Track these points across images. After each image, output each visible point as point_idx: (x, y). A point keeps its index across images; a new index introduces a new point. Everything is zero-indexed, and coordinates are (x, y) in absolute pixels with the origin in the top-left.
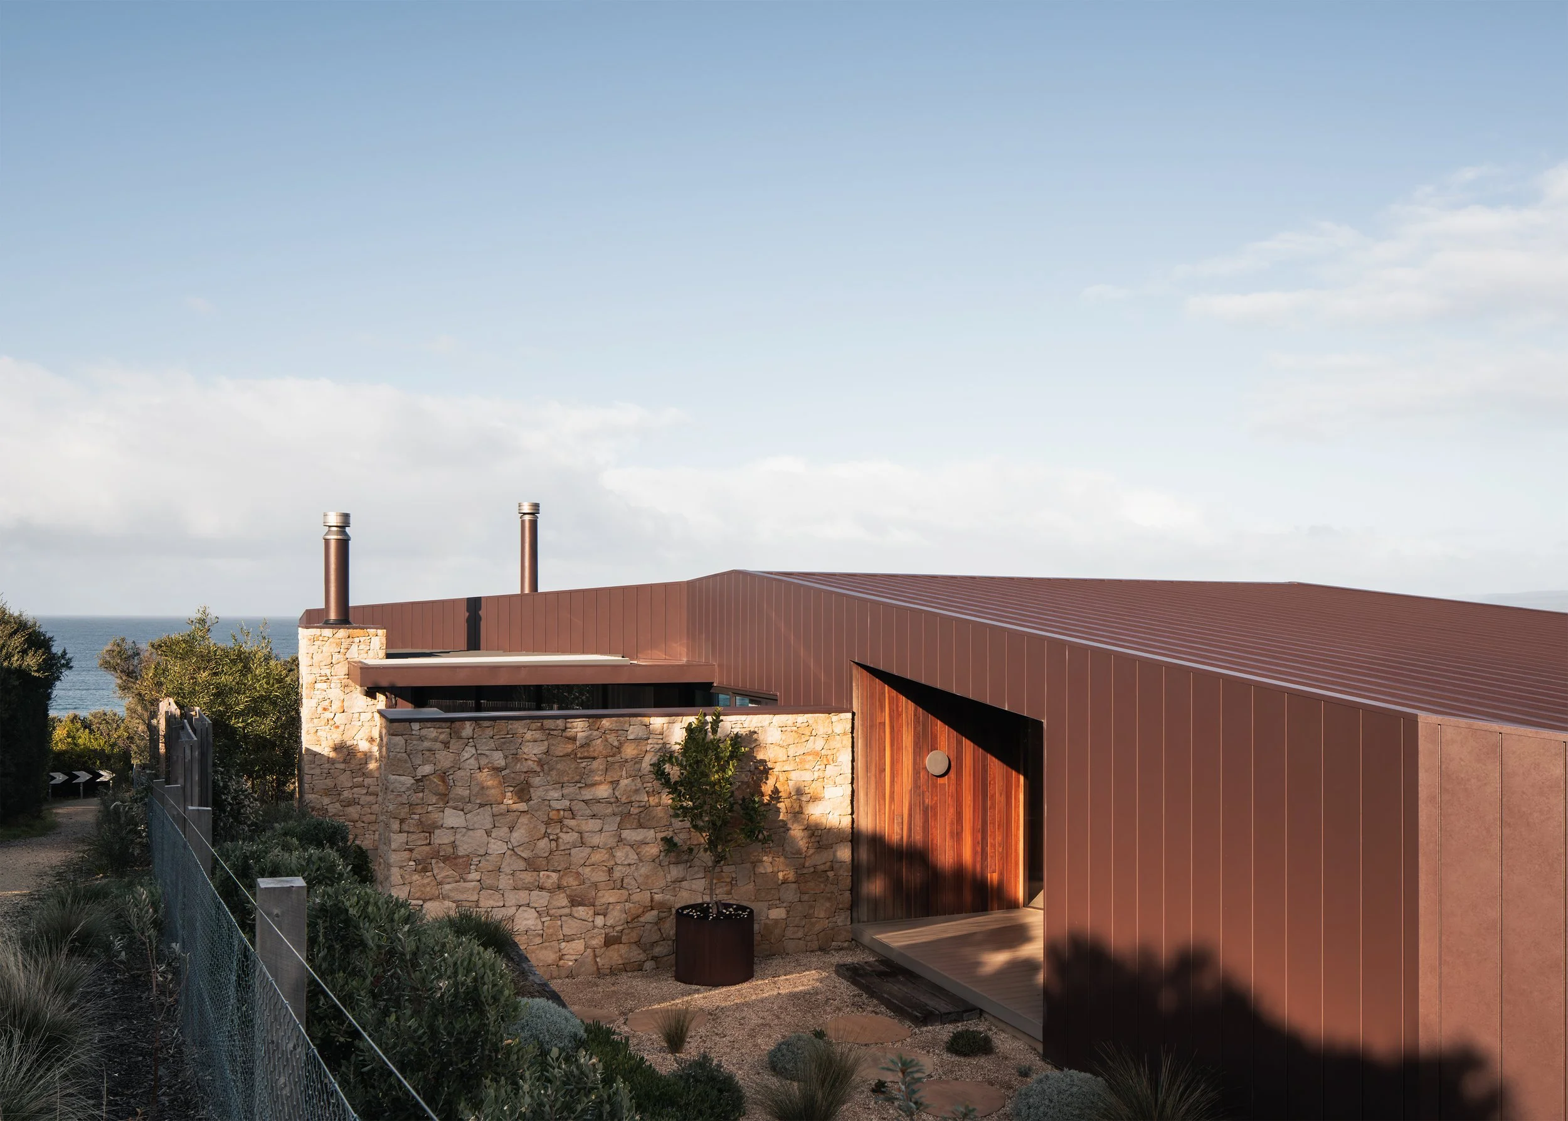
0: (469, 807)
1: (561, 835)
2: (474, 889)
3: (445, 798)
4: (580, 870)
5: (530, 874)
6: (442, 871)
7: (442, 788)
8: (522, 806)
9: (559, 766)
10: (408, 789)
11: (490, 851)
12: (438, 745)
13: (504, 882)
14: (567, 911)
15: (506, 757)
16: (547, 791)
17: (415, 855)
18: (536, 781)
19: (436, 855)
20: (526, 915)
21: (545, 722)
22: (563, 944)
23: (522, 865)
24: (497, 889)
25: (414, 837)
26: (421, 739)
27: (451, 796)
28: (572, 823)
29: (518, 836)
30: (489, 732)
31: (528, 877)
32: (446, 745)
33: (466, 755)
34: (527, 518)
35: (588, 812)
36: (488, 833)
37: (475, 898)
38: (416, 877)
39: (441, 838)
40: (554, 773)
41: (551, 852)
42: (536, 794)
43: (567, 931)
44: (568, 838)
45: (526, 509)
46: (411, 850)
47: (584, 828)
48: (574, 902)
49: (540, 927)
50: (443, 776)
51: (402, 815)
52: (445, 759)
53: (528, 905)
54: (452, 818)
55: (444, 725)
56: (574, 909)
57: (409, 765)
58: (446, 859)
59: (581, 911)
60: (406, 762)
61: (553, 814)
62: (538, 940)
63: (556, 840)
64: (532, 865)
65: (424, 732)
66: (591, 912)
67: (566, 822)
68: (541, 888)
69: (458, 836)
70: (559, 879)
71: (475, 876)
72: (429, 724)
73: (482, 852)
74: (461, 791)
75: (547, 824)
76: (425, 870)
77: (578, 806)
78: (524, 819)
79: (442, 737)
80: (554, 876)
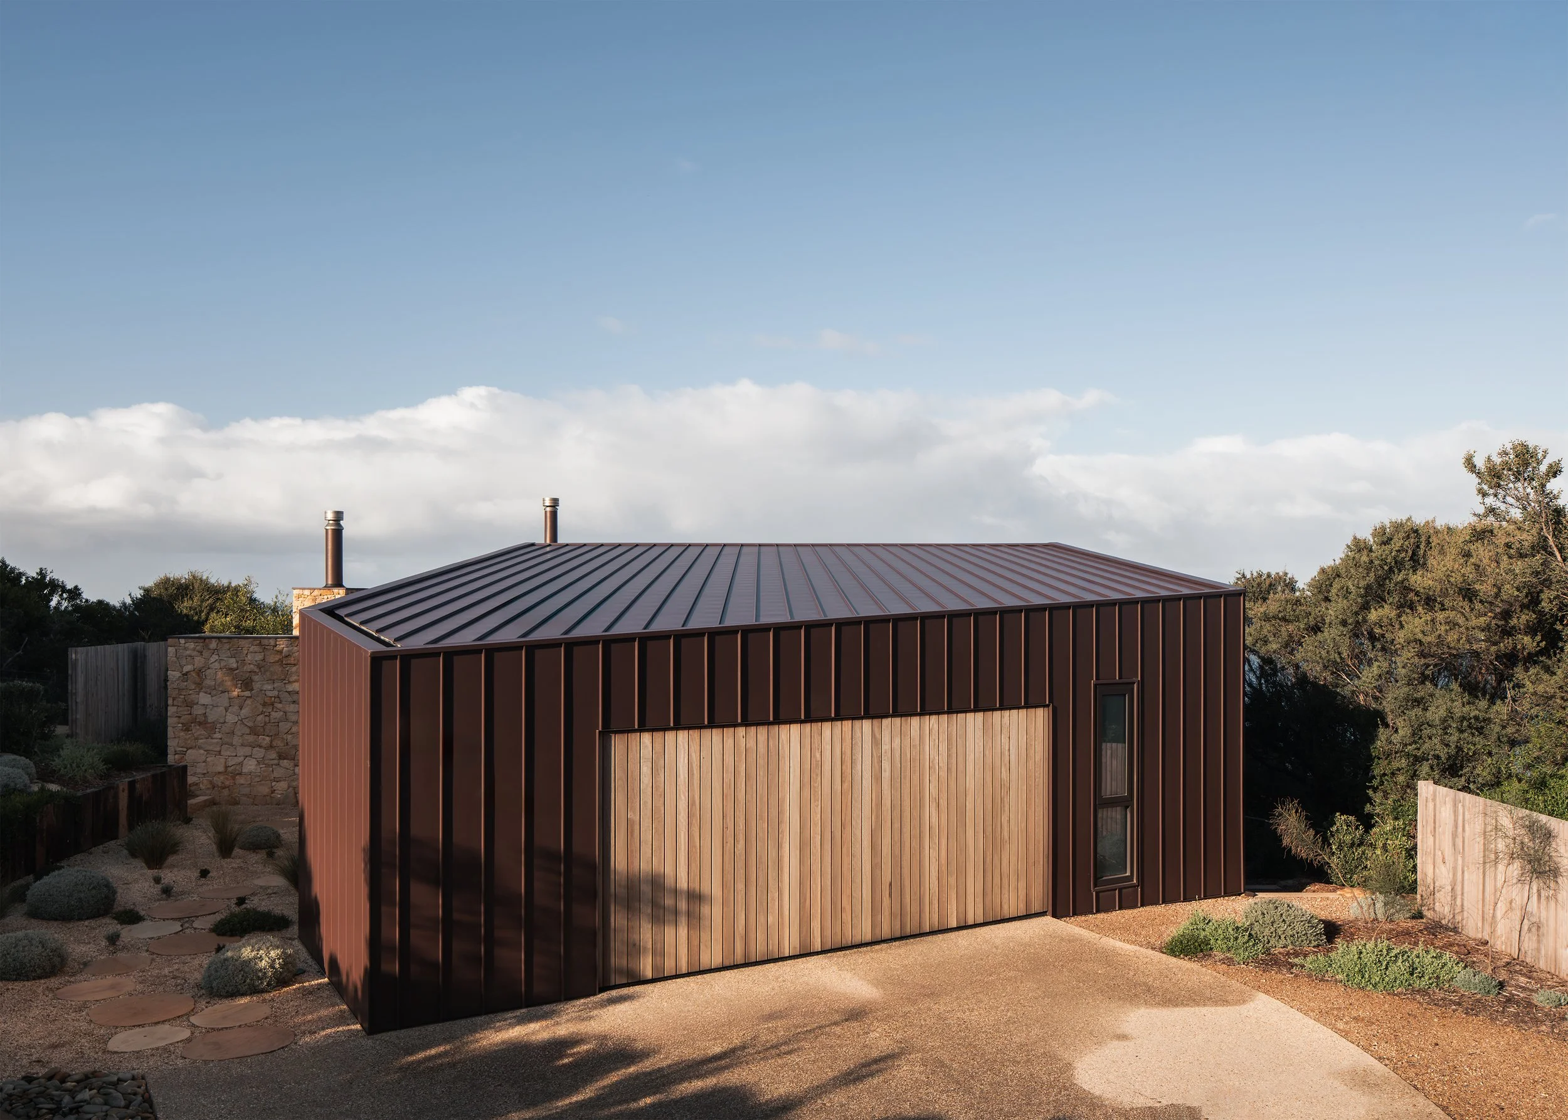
0: (214, 692)
1: (273, 713)
2: (217, 743)
3: (200, 685)
4: (285, 736)
5: (252, 736)
6: (198, 731)
7: (198, 680)
8: (247, 693)
9: (271, 669)
10: (178, 679)
11: (226, 721)
12: (195, 653)
13: (236, 740)
14: (276, 762)
15: (237, 662)
16: (263, 684)
17: (182, 720)
18: (256, 678)
19: (194, 721)
20: (250, 763)
21: (262, 640)
22: (274, 784)
23: (248, 731)
24: (232, 745)
25: (181, 709)
26: (186, 649)
27: (204, 684)
28: (279, 706)
29: (245, 712)
30: (227, 646)
31: (251, 738)
32: (201, 653)
33: (212, 660)
34: (548, 509)
35: (290, 699)
36: (226, 710)
37: (218, 749)
38: (182, 734)
39: (198, 711)
40: (268, 673)
41: (265, 723)
42: (256, 686)
43: (276, 774)
44: (276, 715)
45: (548, 503)
46: (180, 717)
47: (287, 709)
48: (281, 757)
49: (259, 770)
50: (199, 672)
51: (174, 696)
52: (199, 661)
53: (251, 756)
54: (204, 698)
55: (199, 641)
56: (281, 761)
57: (178, 665)
58: (200, 724)
59: (285, 763)
60: (175, 662)
61: (267, 700)
62: (257, 779)
63: (269, 716)
64: (254, 731)
65: (187, 645)
66: (292, 764)
67: (276, 705)
68: (260, 747)
69: (208, 710)
70: (271, 741)
71: (218, 735)
72: (190, 640)
73: (222, 721)
74: (209, 682)
75: (264, 704)
76: (187, 730)
77: (284, 695)
78: (249, 702)
79: (198, 648)
80: (268, 739)
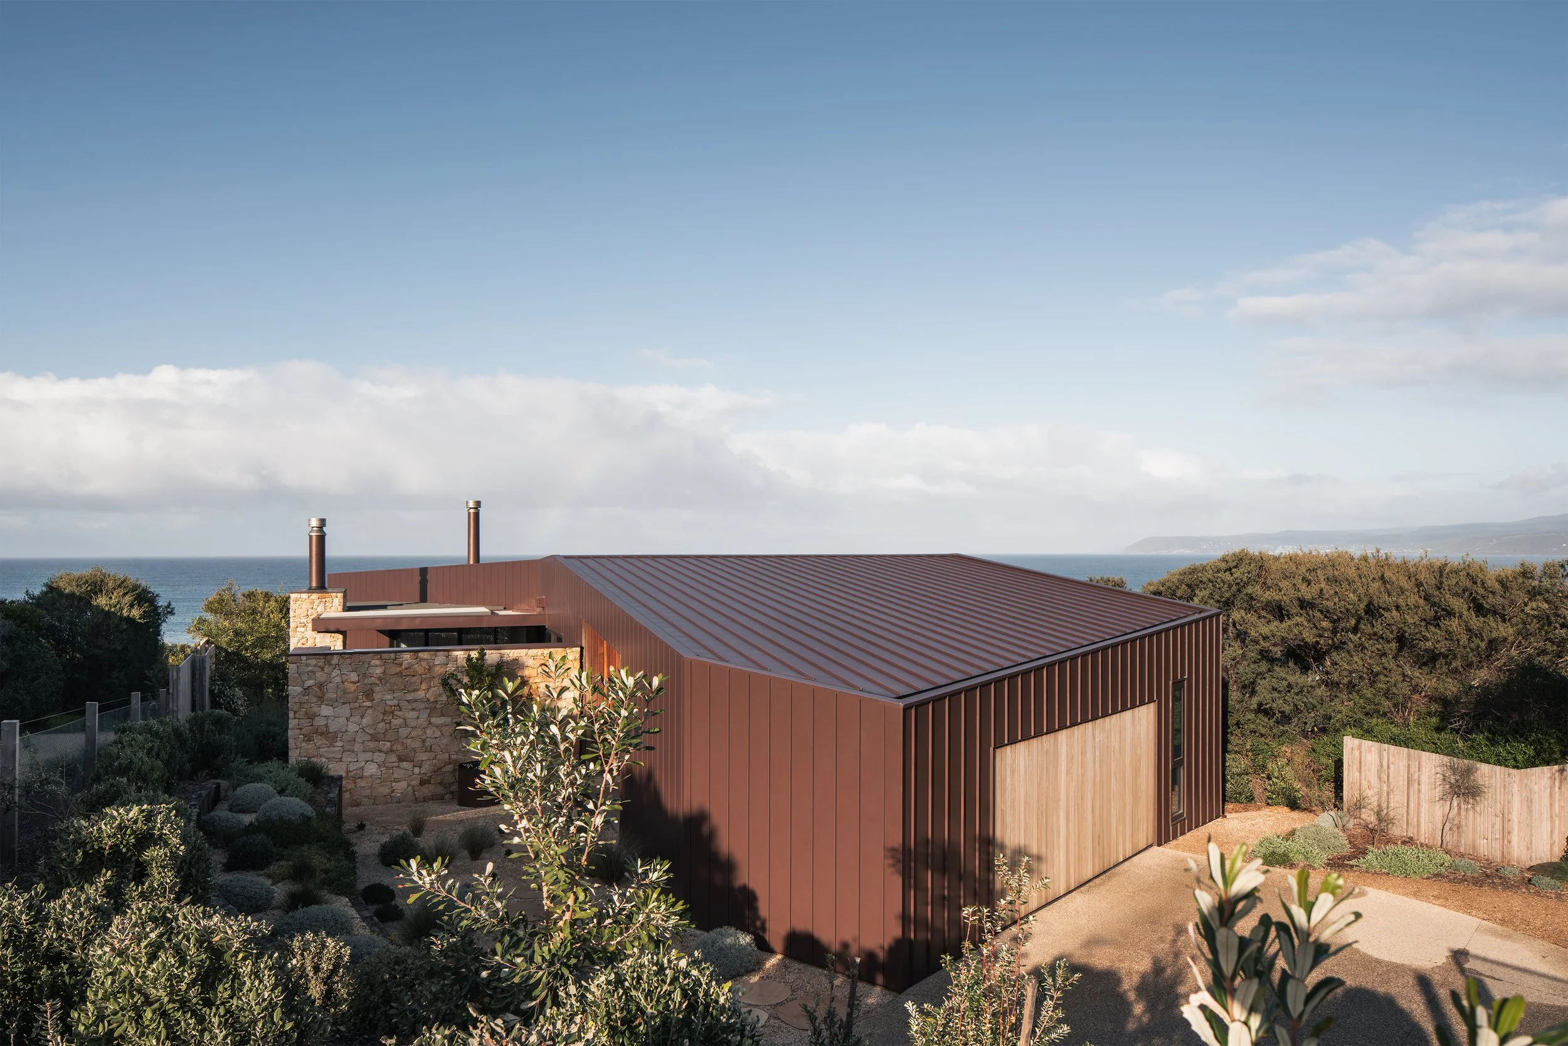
0: (336, 704)
1: (392, 720)
2: (339, 751)
3: (321, 699)
4: (405, 741)
5: (373, 743)
6: (319, 740)
7: (319, 694)
8: (368, 704)
9: (391, 681)
10: (299, 694)
11: (348, 730)
12: (317, 669)
13: (357, 747)
14: (396, 764)
15: (358, 675)
16: (384, 695)
17: (303, 731)
18: (377, 689)
19: (316, 732)
20: (371, 767)
21: (383, 655)
22: (394, 784)
23: (368, 737)
24: (353, 751)
25: (303, 721)
26: (307, 665)
27: (326, 697)
28: (399, 713)
29: (366, 721)
30: (348, 661)
31: (372, 745)
32: (322, 669)
33: (334, 674)
34: (472, 511)
35: (410, 707)
36: (348, 719)
37: (340, 756)
38: (304, 744)
39: (319, 722)
40: (388, 685)
41: (386, 730)
42: (377, 697)
43: (396, 776)
44: (396, 722)
45: (471, 505)
46: (301, 729)
47: (407, 716)
48: (401, 759)
49: (379, 773)
50: (321, 686)
51: (295, 709)
52: (321, 676)
53: (372, 761)
54: (326, 710)
55: (321, 657)
56: (401, 763)
57: (300, 680)
58: (322, 734)
59: (405, 765)
60: (297, 678)
61: (387, 708)
62: (378, 781)
63: (390, 723)
64: (374, 738)
65: (308, 661)
66: (411, 765)
67: (396, 713)
68: (381, 751)
69: (329, 721)
70: (391, 746)
71: (339, 744)
72: (312, 657)
73: (344, 730)
74: (331, 695)
75: (384, 713)
76: (309, 740)
77: (403, 704)
78: (370, 711)
79: (320, 664)
80: (388, 744)
